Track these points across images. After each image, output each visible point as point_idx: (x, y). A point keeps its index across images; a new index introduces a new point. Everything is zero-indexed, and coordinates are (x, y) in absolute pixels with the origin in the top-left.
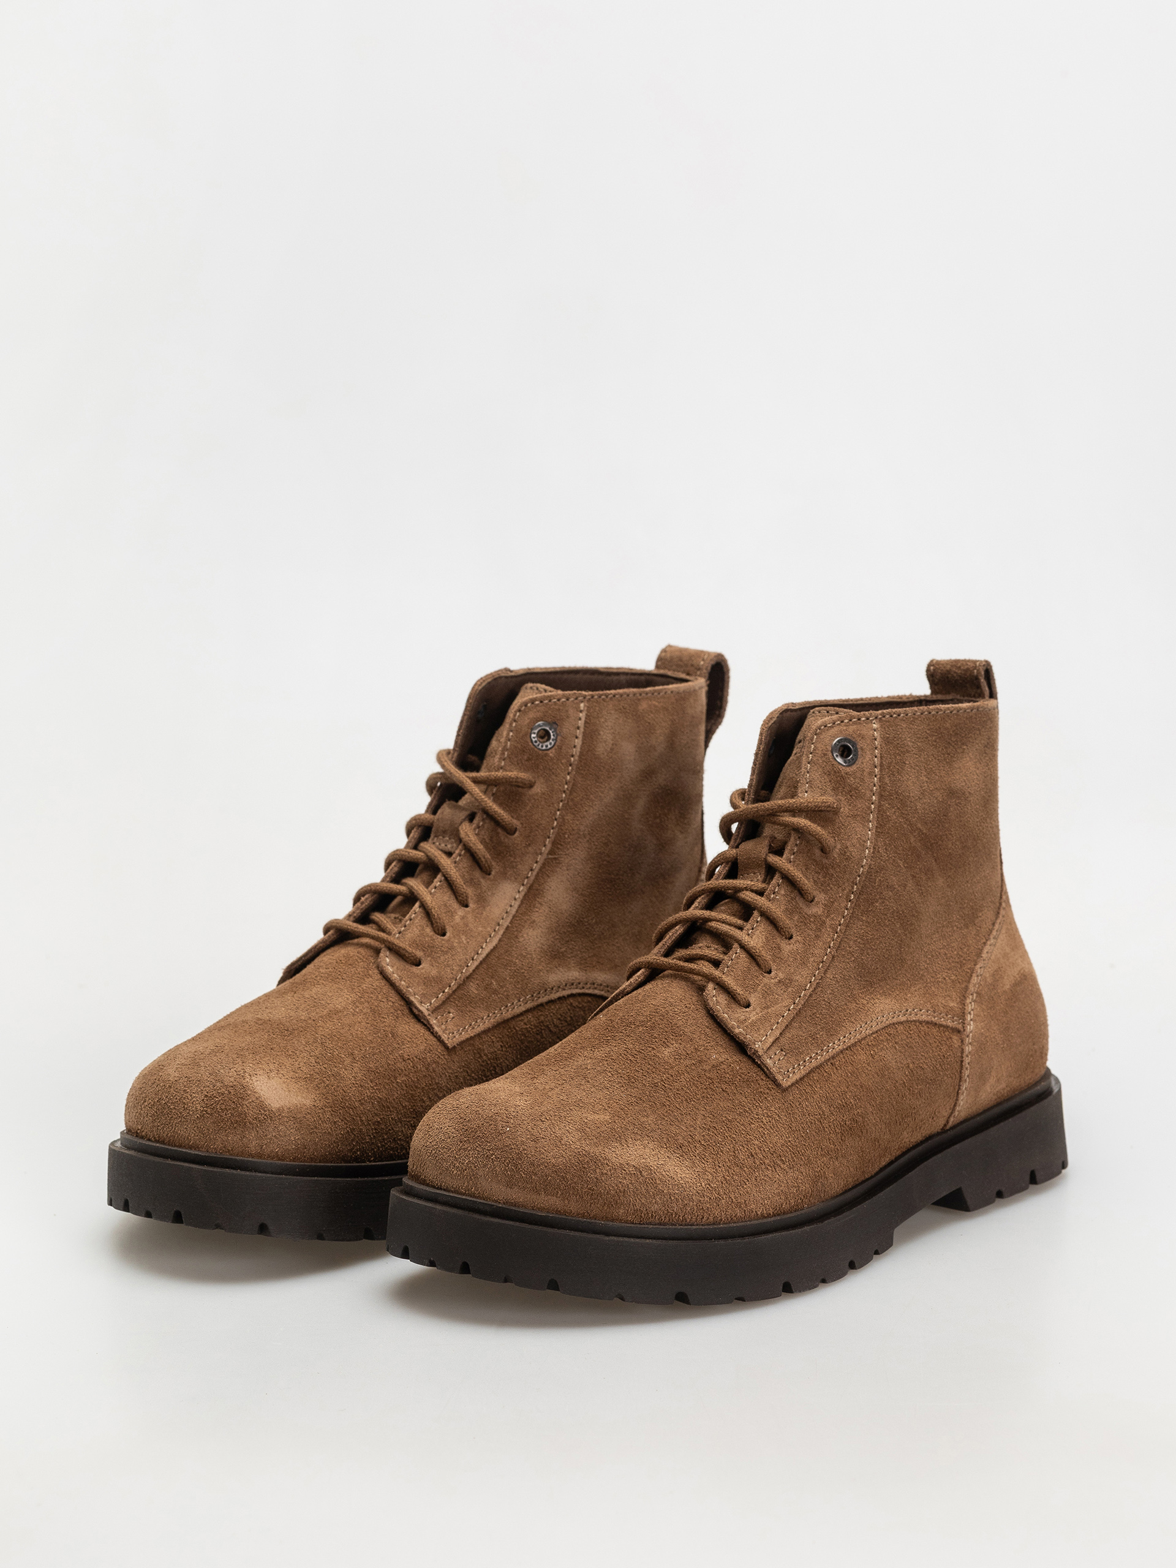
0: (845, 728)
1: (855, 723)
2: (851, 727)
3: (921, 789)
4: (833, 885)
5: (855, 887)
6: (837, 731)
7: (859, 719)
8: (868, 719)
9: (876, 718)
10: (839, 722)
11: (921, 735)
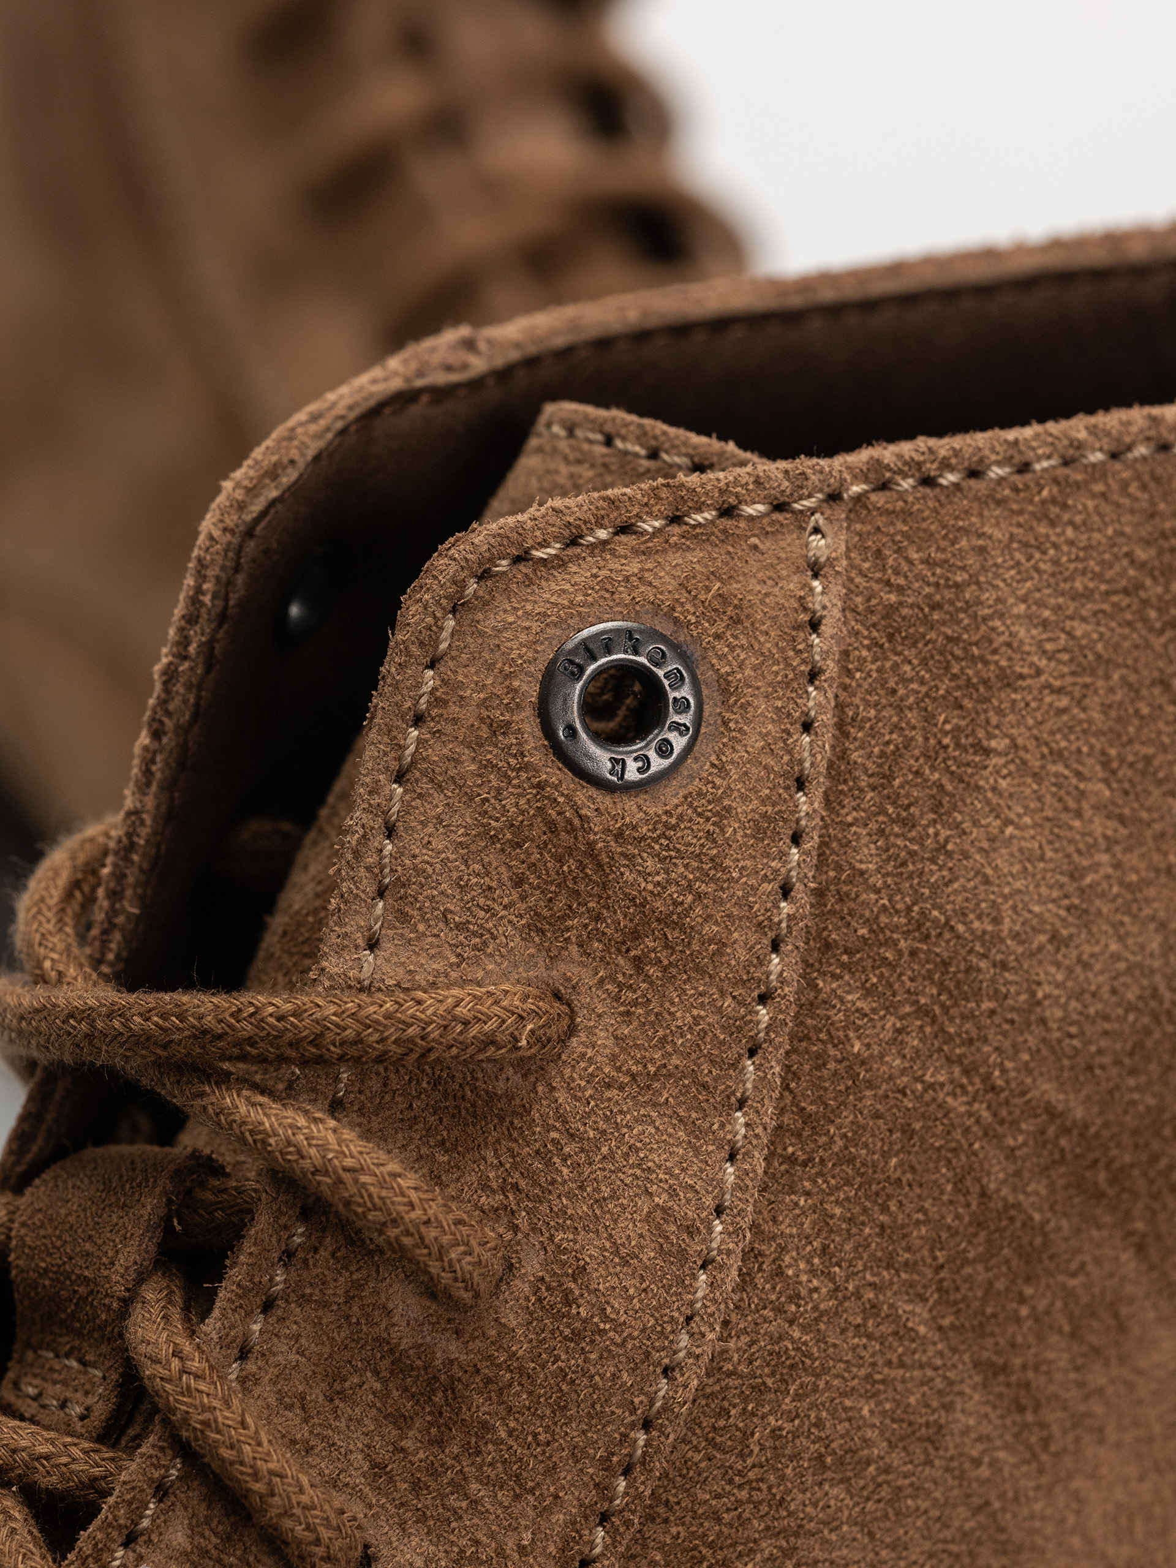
0: (634, 567)
1: (698, 536)
2: (676, 558)
3: (1071, 887)
4: (485, 1481)
5: (622, 1484)
6: (584, 591)
7: (728, 512)
8: (780, 507)
9: (834, 497)
10: (602, 534)
11: (1096, 576)
